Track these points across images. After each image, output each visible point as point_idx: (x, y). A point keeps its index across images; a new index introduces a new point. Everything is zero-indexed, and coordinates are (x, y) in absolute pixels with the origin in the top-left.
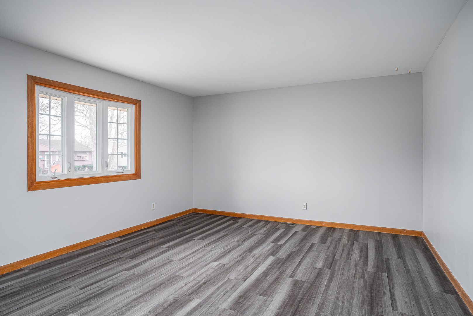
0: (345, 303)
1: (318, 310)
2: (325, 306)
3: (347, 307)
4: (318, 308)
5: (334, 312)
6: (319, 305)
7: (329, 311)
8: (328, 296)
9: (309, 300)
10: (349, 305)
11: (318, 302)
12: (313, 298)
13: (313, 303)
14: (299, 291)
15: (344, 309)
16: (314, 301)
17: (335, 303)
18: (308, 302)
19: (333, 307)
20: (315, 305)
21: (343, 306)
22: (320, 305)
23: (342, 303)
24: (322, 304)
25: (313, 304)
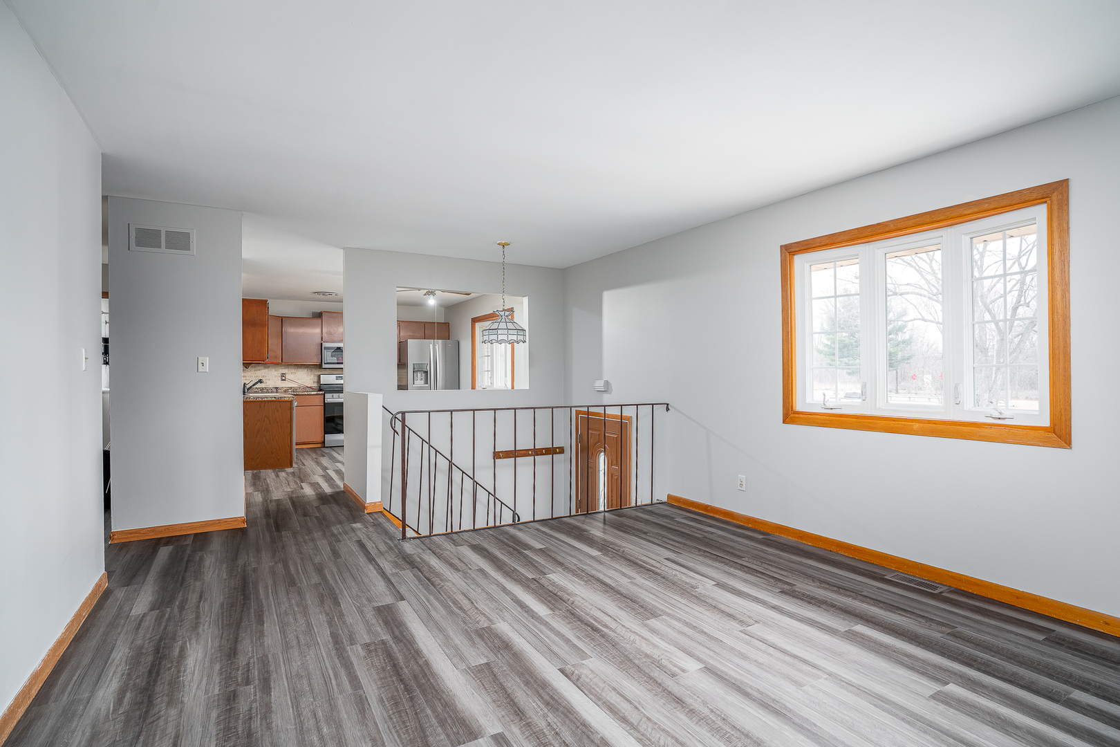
0: (315, 739)
1: (362, 692)
2: (355, 709)
3: (309, 730)
4: (366, 696)
5: (331, 705)
6: (366, 703)
7: (340, 702)
8: (364, 737)
9: (396, 704)
10: (304, 738)
11: (376, 710)
12: (391, 712)
13: (384, 702)
14: (434, 711)
15: (312, 722)
16: (384, 706)
17: (339, 726)
18: (393, 698)
19: (339, 716)
20: (374, 700)
21: (319, 730)
22: (366, 706)
23: (323, 737)
24: (364, 709)
25: (381, 700)
